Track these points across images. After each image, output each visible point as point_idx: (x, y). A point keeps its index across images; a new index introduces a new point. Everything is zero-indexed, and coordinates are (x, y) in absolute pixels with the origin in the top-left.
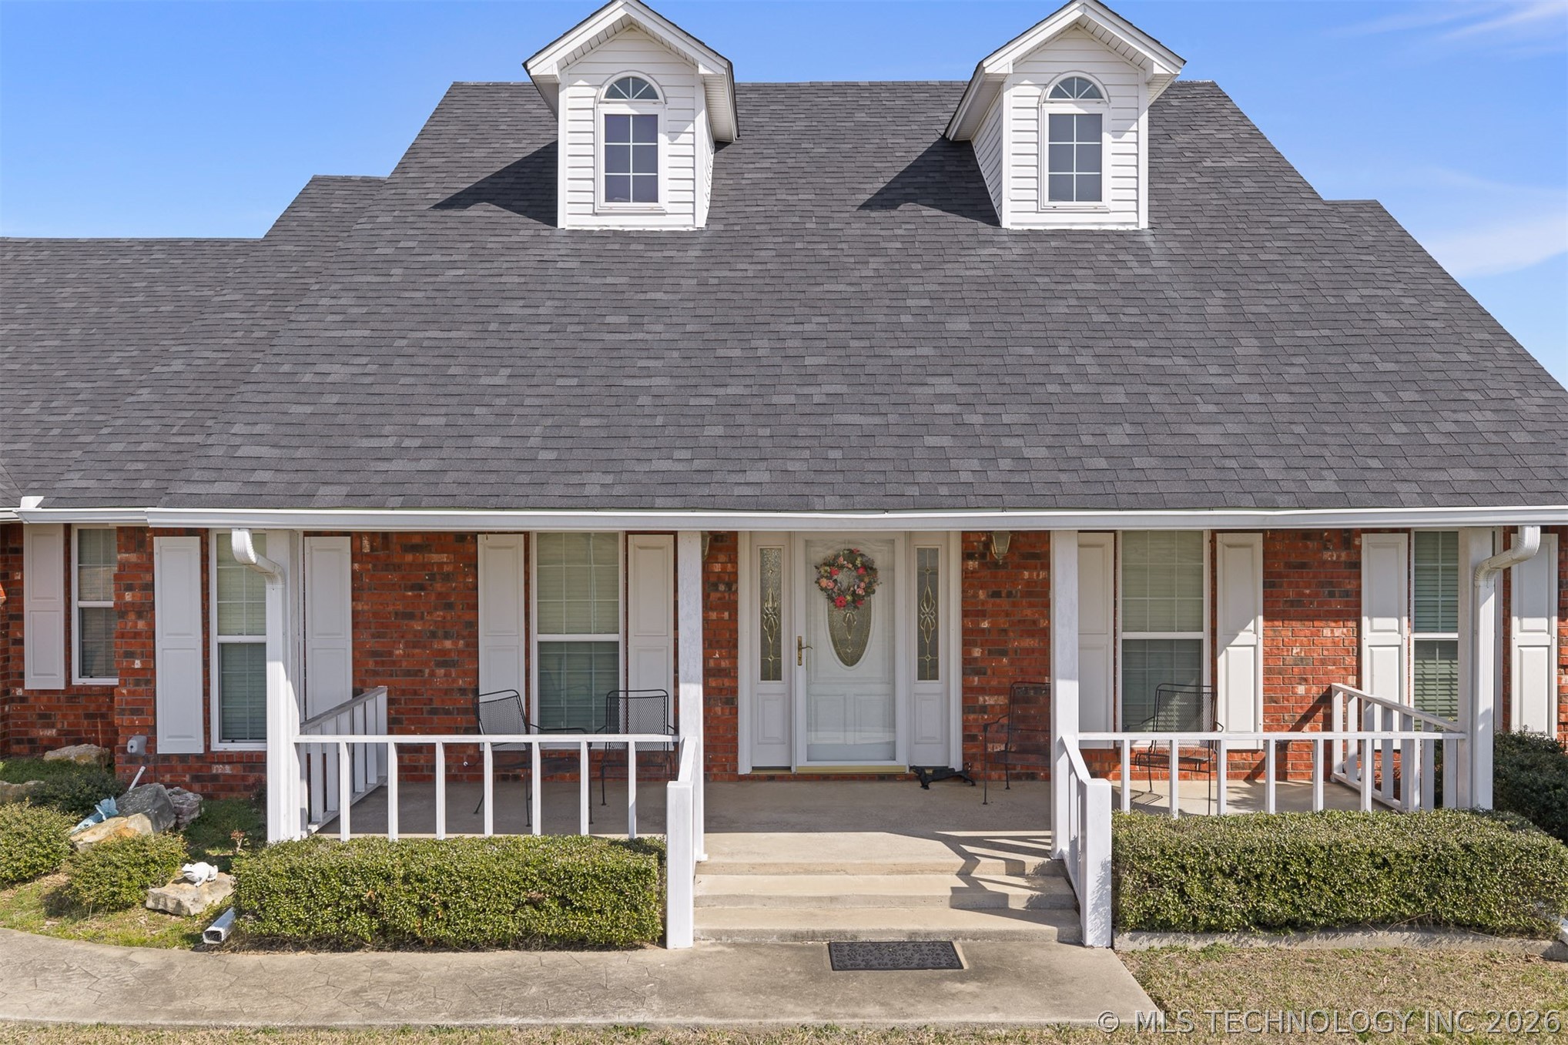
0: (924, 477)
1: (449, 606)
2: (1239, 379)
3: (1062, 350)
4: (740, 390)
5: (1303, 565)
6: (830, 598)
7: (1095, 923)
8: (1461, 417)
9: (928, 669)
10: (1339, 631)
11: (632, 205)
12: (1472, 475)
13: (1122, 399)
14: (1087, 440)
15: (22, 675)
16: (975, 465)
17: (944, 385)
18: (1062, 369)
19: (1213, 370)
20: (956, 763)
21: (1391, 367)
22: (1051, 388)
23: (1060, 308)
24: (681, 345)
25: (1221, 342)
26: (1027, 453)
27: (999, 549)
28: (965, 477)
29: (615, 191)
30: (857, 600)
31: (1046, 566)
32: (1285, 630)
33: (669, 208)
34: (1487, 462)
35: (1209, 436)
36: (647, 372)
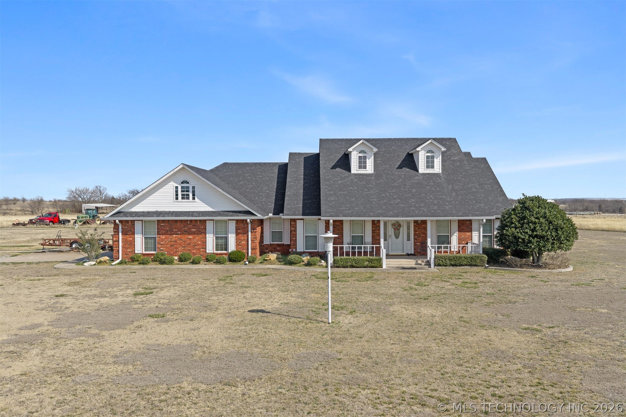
0: (412, 213)
1: (339, 230)
2: (452, 199)
3: (428, 195)
4: (386, 201)
5: (464, 224)
6: (394, 229)
7: (432, 265)
8: (480, 205)
9: (409, 239)
10: (469, 234)
11: (363, 169)
12: (479, 213)
13: (436, 202)
14: (431, 208)
15: (263, 242)
16: (418, 212)
17: (413, 200)
18: (428, 198)
19: (448, 198)
20: (413, 253)
21: (473, 197)
22: (427, 201)
23: (428, 188)
24: (376, 194)
25: (450, 193)
26: (424, 210)
27: (419, 222)
28: (417, 213)
29: (360, 167)
30: (398, 229)
31: (426, 224)
32: (461, 233)
33: (368, 170)
34: (481, 211)
35: (447, 208)
36: (373, 198)
